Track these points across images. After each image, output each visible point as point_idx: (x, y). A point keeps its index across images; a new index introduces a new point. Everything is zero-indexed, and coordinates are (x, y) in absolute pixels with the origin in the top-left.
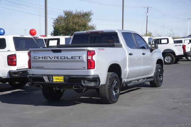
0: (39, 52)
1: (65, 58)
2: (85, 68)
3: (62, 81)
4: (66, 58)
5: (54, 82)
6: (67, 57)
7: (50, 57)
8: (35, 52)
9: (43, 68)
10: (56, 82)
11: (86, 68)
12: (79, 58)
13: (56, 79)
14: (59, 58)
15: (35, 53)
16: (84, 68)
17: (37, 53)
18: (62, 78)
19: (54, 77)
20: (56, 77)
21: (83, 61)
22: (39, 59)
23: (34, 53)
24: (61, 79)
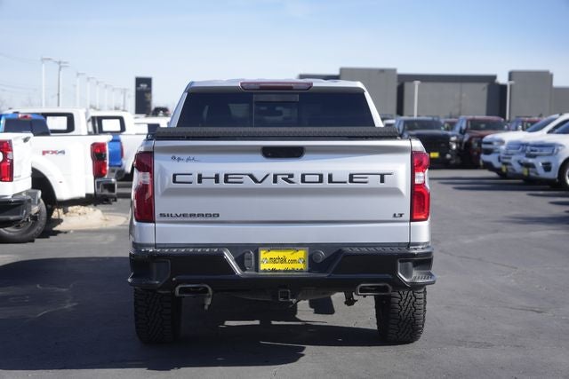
0: (197, 156)
1: (321, 180)
2: (401, 215)
3: (300, 266)
4: (326, 178)
5: (265, 271)
6: (330, 176)
7: (251, 176)
8: (177, 156)
9: (217, 219)
10: (274, 270)
11: (407, 216)
12: (382, 181)
13: (274, 261)
14: (297, 178)
15: (179, 159)
16: (397, 217)
17: (188, 159)
18: (301, 254)
19: (263, 255)
20: (274, 254)
21: (395, 192)
22: (200, 181)
23: (174, 158)
24: (293, 261)
